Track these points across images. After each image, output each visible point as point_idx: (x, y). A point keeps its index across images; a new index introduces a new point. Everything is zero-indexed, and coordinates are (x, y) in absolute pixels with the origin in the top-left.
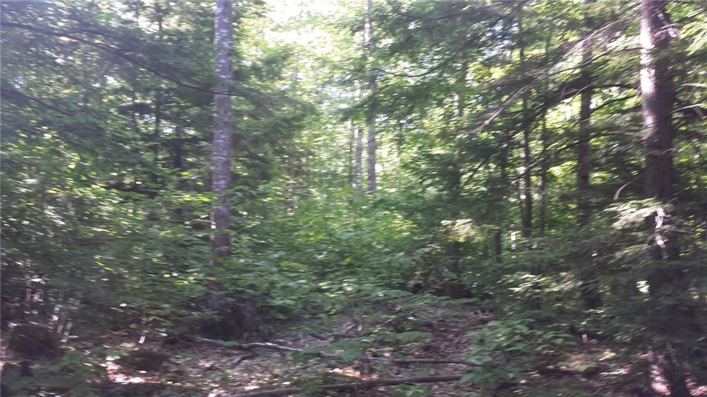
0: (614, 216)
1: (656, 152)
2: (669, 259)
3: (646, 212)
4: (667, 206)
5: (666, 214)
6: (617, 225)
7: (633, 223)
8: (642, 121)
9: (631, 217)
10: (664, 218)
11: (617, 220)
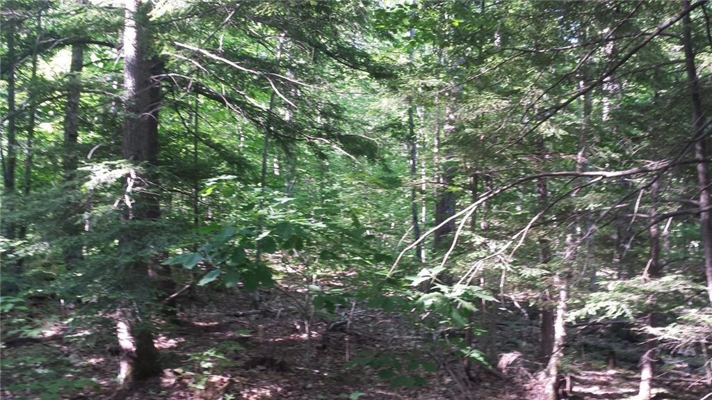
0: (86, 176)
1: (132, 115)
2: (133, 219)
3: (118, 174)
4: (138, 168)
5: (137, 176)
6: (89, 185)
7: (105, 184)
8: (123, 83)
9: (103, 178)
10: (136, 180)
11: (89, 180)
